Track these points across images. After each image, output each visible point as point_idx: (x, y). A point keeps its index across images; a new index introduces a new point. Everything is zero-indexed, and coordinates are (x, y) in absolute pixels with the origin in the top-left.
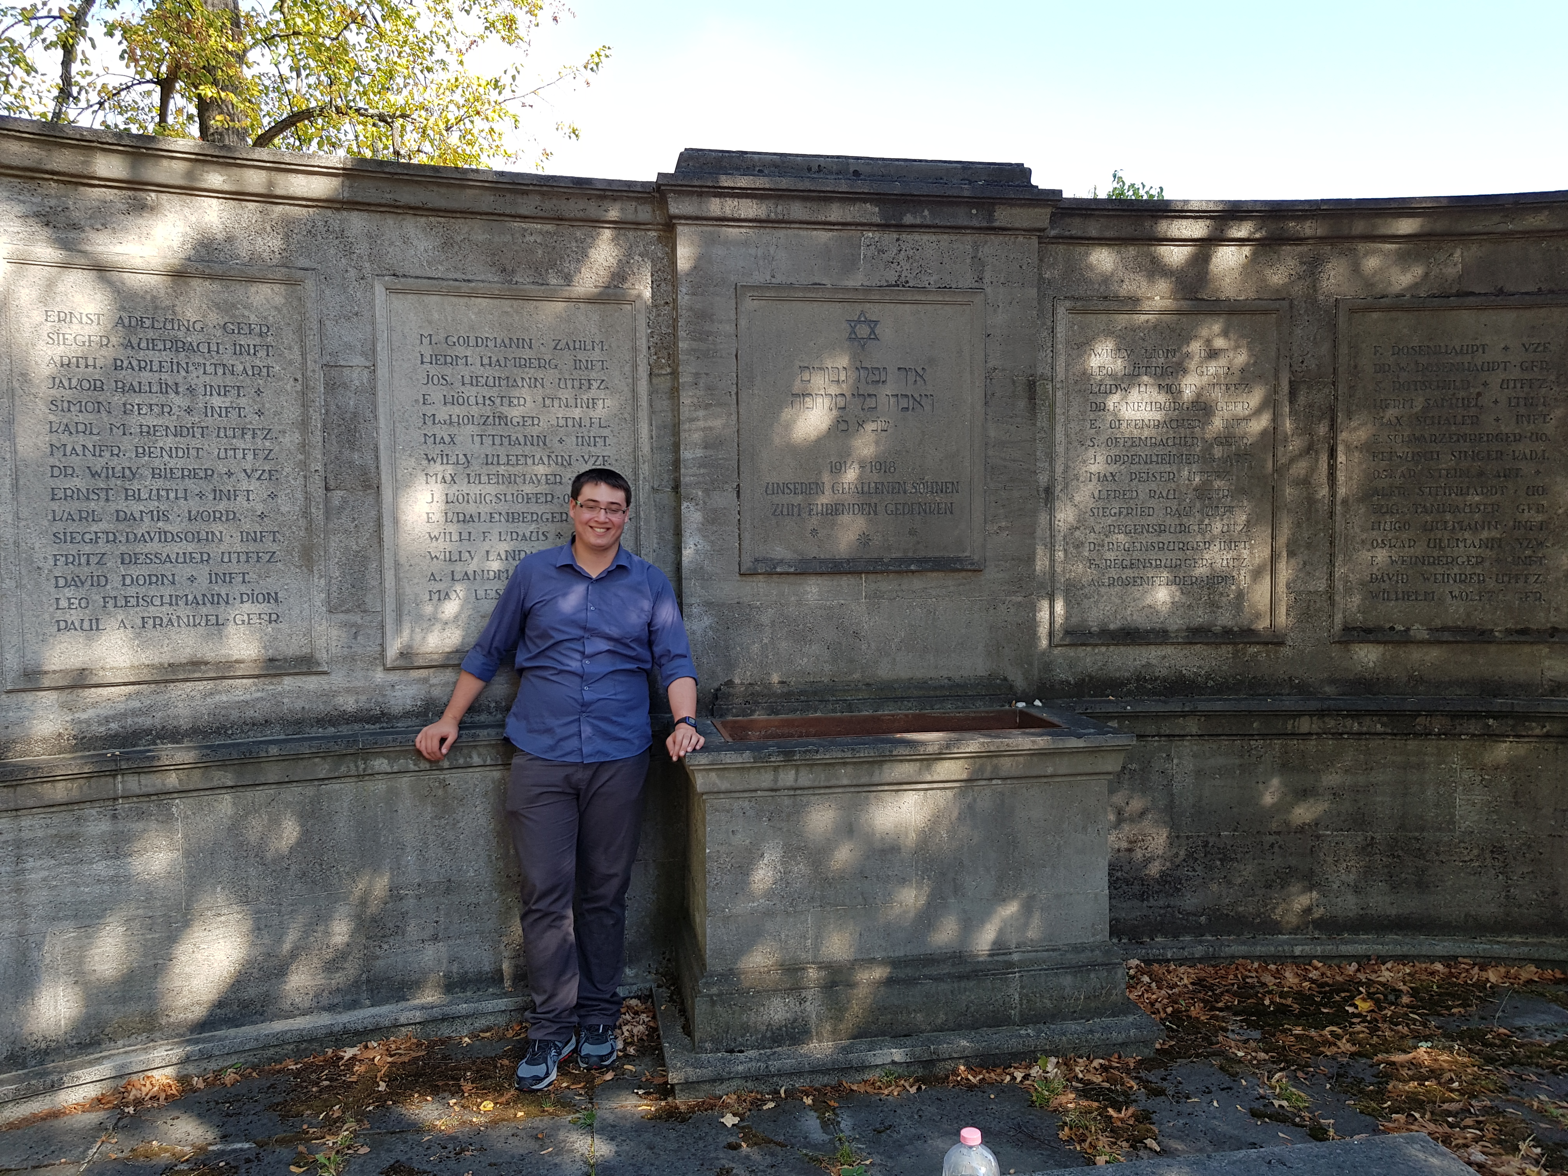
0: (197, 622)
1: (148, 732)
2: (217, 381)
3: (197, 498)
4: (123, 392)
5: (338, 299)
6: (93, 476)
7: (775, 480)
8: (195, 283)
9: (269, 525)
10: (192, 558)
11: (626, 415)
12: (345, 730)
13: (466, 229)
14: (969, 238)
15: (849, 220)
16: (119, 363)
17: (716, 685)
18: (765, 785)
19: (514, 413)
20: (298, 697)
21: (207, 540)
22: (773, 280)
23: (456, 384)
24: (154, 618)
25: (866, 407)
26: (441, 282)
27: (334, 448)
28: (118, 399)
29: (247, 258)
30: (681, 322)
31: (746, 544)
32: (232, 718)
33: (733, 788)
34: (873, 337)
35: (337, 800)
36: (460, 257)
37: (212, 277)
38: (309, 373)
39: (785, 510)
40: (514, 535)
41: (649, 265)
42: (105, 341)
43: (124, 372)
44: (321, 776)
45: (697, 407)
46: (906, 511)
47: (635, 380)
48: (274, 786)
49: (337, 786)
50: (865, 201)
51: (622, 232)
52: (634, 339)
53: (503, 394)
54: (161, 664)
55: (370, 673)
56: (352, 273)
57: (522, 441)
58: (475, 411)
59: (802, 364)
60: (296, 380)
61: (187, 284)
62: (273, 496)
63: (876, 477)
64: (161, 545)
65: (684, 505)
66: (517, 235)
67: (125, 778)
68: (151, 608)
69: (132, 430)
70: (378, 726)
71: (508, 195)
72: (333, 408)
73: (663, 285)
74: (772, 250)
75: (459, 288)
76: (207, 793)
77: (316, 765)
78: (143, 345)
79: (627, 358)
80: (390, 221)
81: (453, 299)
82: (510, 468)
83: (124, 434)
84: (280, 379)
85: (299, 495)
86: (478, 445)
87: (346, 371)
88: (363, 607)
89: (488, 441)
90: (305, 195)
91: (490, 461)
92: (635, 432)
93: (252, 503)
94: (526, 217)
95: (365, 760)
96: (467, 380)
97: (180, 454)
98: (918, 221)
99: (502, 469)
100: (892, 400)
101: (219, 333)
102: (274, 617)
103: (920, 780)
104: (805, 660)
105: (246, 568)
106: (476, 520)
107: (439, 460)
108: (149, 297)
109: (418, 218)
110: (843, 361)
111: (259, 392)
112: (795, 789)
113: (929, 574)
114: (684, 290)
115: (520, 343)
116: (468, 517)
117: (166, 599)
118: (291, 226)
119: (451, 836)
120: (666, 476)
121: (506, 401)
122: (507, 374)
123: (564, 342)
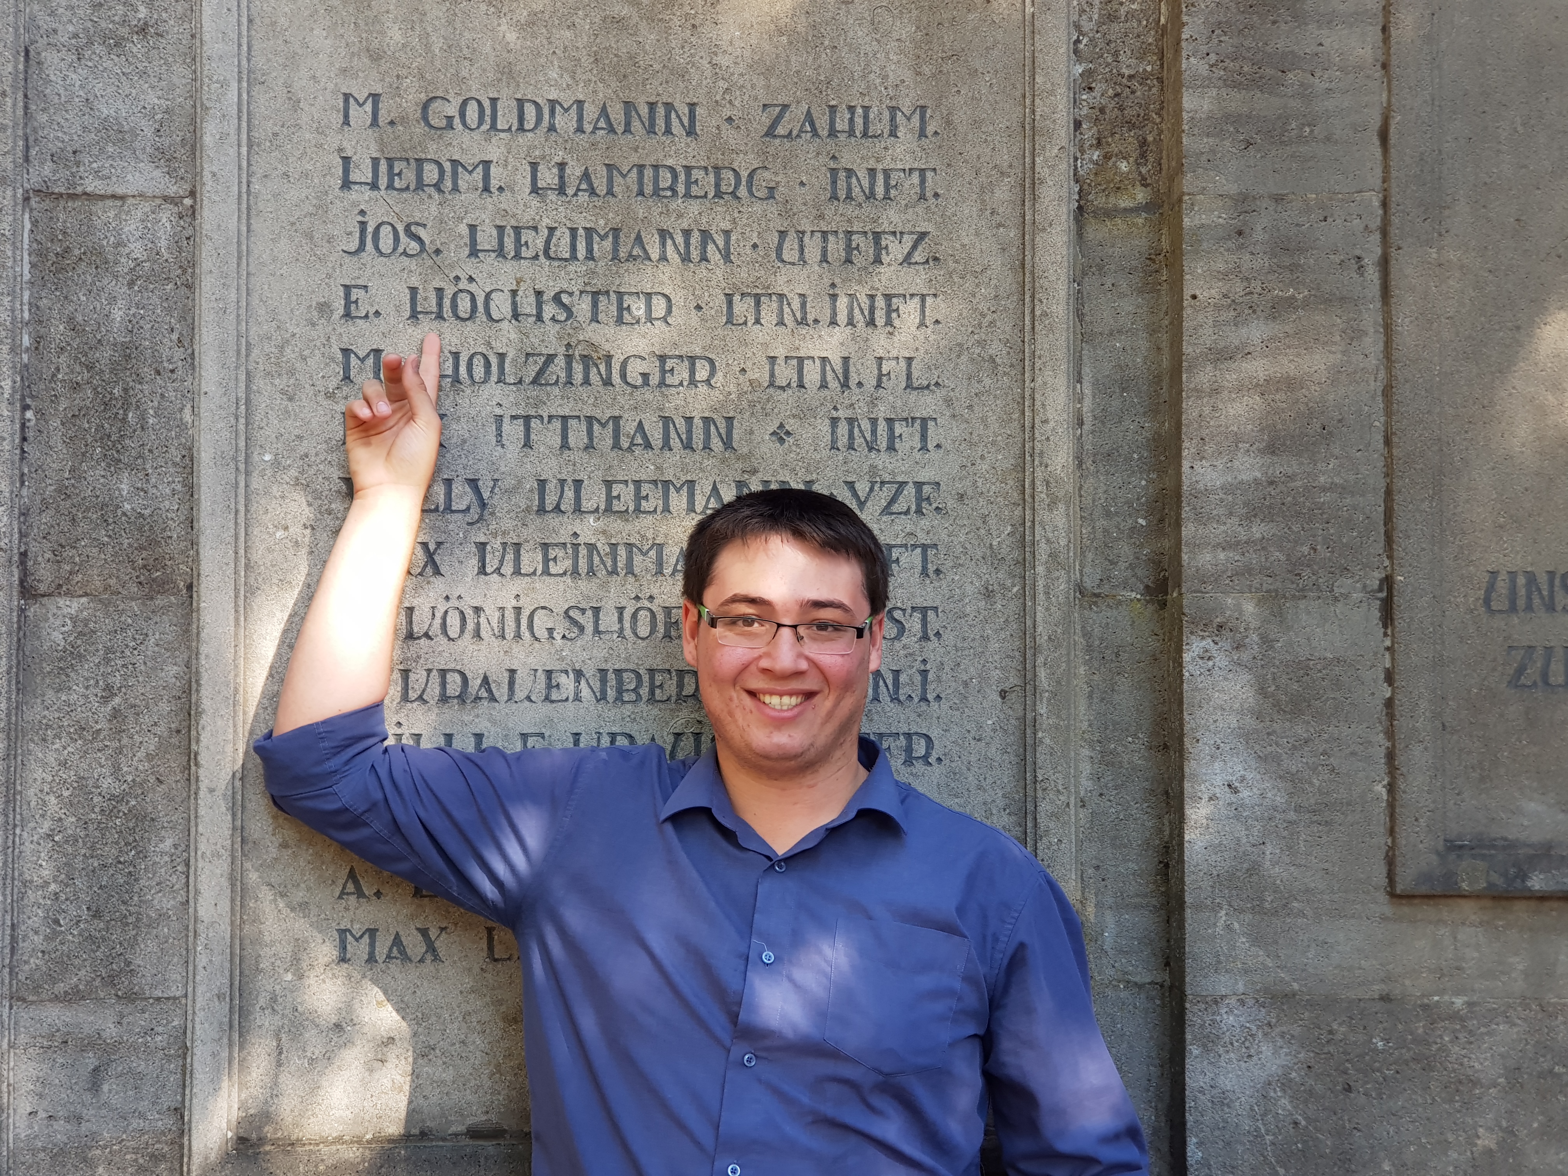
7: (1519, 563)
11: (995, 348)
19: (635, 345)
23: (450, 255)
27: (56, 461)
30: (1192, 33)
31: (1415, 784)
39: (1556, 666)
45: (1242, 310)
47: (1028, 231)
52: (1029, 98)
53: (599, 284)
57: (656, 436)
58: (507, 337)
65: (1194, 648)
72: (58, 330)
79: (1004, 158)
82: (615, 525)
86: (513, 447)
87: (106, 213)
88: (124, 981)
89: (547, 436)
91: (551, 500)
92: (1026, 403)
96: (487, 238)
99: (588, 529)
106: (501, 693)
115: (657, 118)
116: (475, 684)
120: (1125, 550)
121: (609, 307)
122: (615, 220)
123: (798, 112)
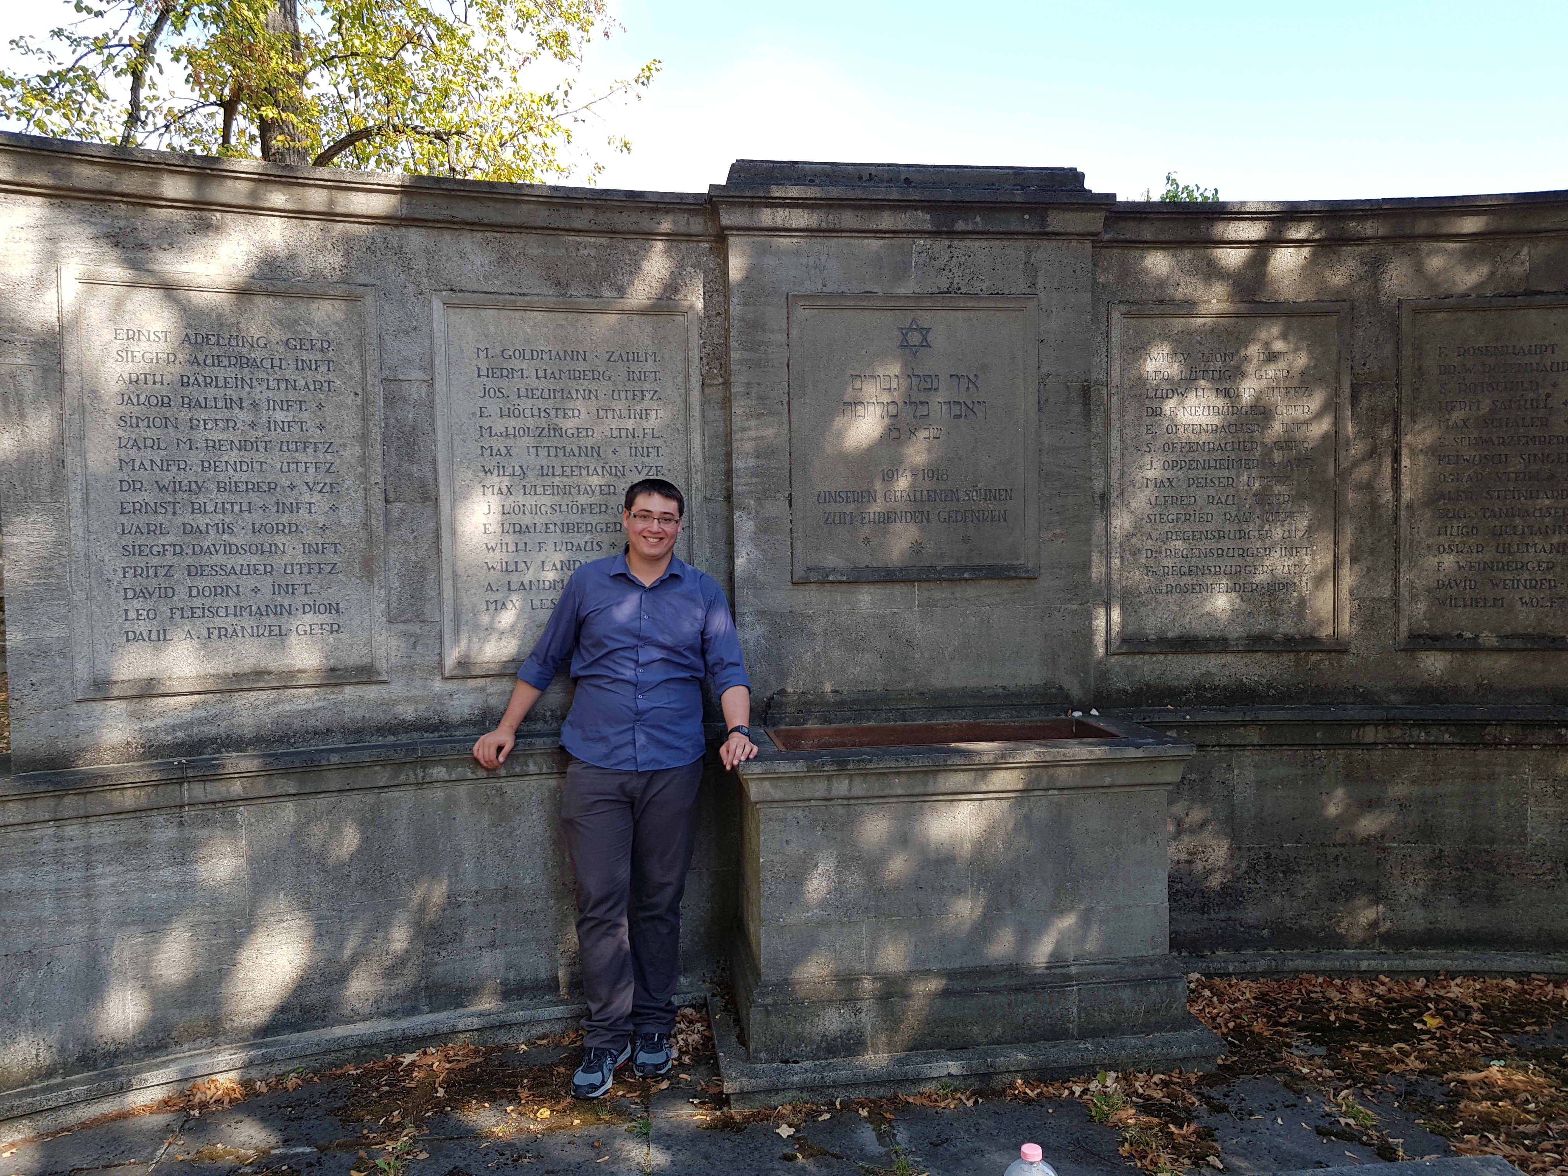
0: (261, 632)
1: (213, 741)
2: (280, 396)
3: (261, 511)
4: (190, 408)
5: (397, 315)
6: (161, 490)
7: (827, 489)
8: (259, 300)
9: (330, 537)
10: (255, 570)
11: (679, 426)
12: (404, 738)
13: (522, 244)
14: (1022, 244)
15: (900, 228)
16: (185, 379)
17: (769, 694)
18: (818, 794)
19: (570, 424)
20: (359, 706)
21: (271, 552)
22: (825, 289)
23: (512, 397)
24: (220, 628)
25: (918, 414)
26: (497, 296)
27: (394, 461)
28: (184, 415)
29: (309, 276)
30: (733, 333)
31: (798, 552)
32: (294, 726)
33: (786, 797)
34: (925, 344)
35: (397, 808)
36: (516, 272)
37: (274, 294)
38: (369, 388)
39: (837, 518)
40: (569, 545)
41: (701, 276)
42: (172, 358)
43: (190, 388)
44: (381, 784)
45: (748, 416)
46: (959, 518)
47: (687, 391)
48: (335, 794)
49: (397, 794)
50: (916, 209)
51: (674, 244)
52: (687, 350)
53: (557, 406)
54: (226, 674)
55: (429, 682)
56: (411, 288)
57: (577, 452)
58: (530, 422)
59: (853, 373)
60: (356, 394)
61: (249, 300)
62: (334, 508)
63: (928, 485)
64: (225, 557)
65: (737, 514)
66: (571, 249)
67: (192, 786)
68: (217, 619)
69: (199, 445)
70: (436, 734)
71: (562, 209)
72: (392, 421)
73: (715, 295)
74: (823, 258)
75: (514, 302)
76: (270, 800)
77: (376, 773)
78: (209, 361)
79: (680, 369)
80: (447, 236)
81: (509, 312)
82: (565, 479)
83: (191, 449)
84: (342, 394)
85: (360, 507)
86: (533, 456)
87: (405, 385)
88: (421, 617)
89: (543, 453)
90: (365, 213)
91: (545, 472)
92: (688, 442)
93: (314, 516)
94: (580, 231)
95: (424, 768)
96: (523, 392)
97: (244, 468)
98: (970, 228)
99: (557, 481)
100: (944, 407)
101: (281, 349)
102: (335, 627)
103: (974, 790)
104: (858, 669)
105: (308, 579)
106: (532, 530)
107: (496, 471)
108: (214, 315)
109: (475, 234)
110: (895, 369)
111: (320, 406)
112: (849, 799)
113: (983, 582)
114: (736, 300)
115: (574, 355)
116: (524, 528)
117: (231, 610)
118: (351, 244)
119: (508, 844)
120: (718, 485)
121: (560, 412)
122: (562, 386)
123: (617, 354)
